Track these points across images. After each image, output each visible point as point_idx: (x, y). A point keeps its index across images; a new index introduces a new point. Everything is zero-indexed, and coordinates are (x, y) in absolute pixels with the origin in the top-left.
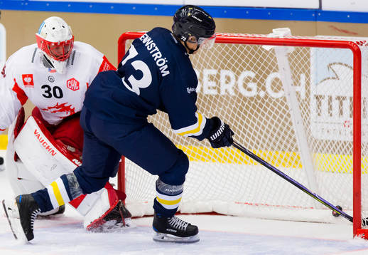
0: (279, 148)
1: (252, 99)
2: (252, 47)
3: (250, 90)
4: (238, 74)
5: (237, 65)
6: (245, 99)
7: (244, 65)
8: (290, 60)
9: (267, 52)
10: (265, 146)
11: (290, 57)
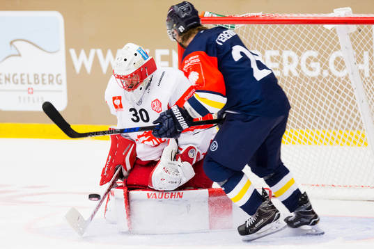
0: (343, 127)
1: (313, 79)
2: (312, 26)
3: (311, 69)
4: (299, 54)
5: (297, 45)
6: (306, 79)
7: (305, 45)
8: (352, 40)
9: (328, 31)
10: (328, 125)
11: (352, 37)
